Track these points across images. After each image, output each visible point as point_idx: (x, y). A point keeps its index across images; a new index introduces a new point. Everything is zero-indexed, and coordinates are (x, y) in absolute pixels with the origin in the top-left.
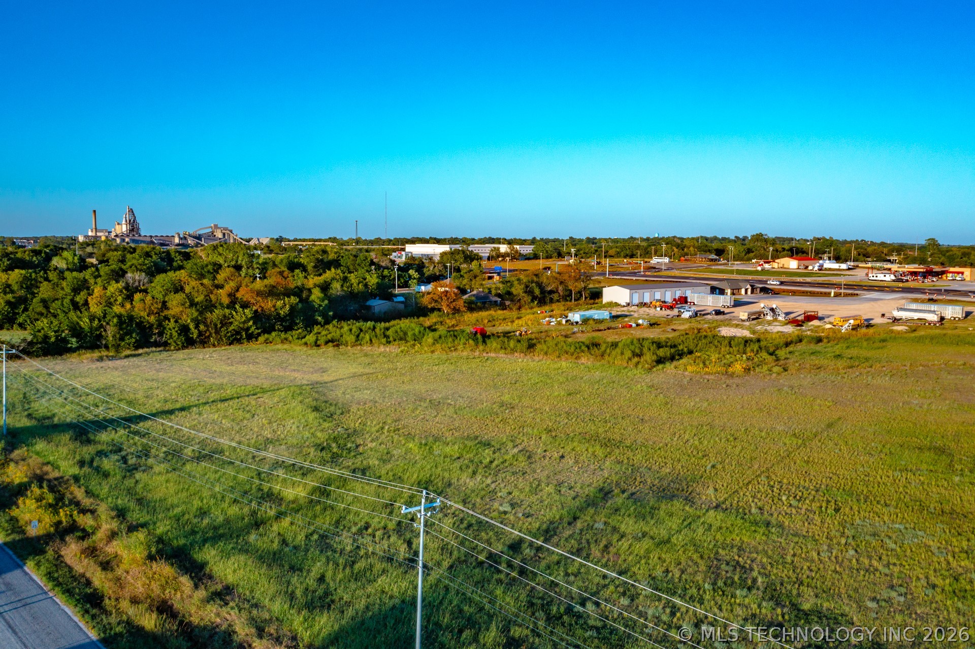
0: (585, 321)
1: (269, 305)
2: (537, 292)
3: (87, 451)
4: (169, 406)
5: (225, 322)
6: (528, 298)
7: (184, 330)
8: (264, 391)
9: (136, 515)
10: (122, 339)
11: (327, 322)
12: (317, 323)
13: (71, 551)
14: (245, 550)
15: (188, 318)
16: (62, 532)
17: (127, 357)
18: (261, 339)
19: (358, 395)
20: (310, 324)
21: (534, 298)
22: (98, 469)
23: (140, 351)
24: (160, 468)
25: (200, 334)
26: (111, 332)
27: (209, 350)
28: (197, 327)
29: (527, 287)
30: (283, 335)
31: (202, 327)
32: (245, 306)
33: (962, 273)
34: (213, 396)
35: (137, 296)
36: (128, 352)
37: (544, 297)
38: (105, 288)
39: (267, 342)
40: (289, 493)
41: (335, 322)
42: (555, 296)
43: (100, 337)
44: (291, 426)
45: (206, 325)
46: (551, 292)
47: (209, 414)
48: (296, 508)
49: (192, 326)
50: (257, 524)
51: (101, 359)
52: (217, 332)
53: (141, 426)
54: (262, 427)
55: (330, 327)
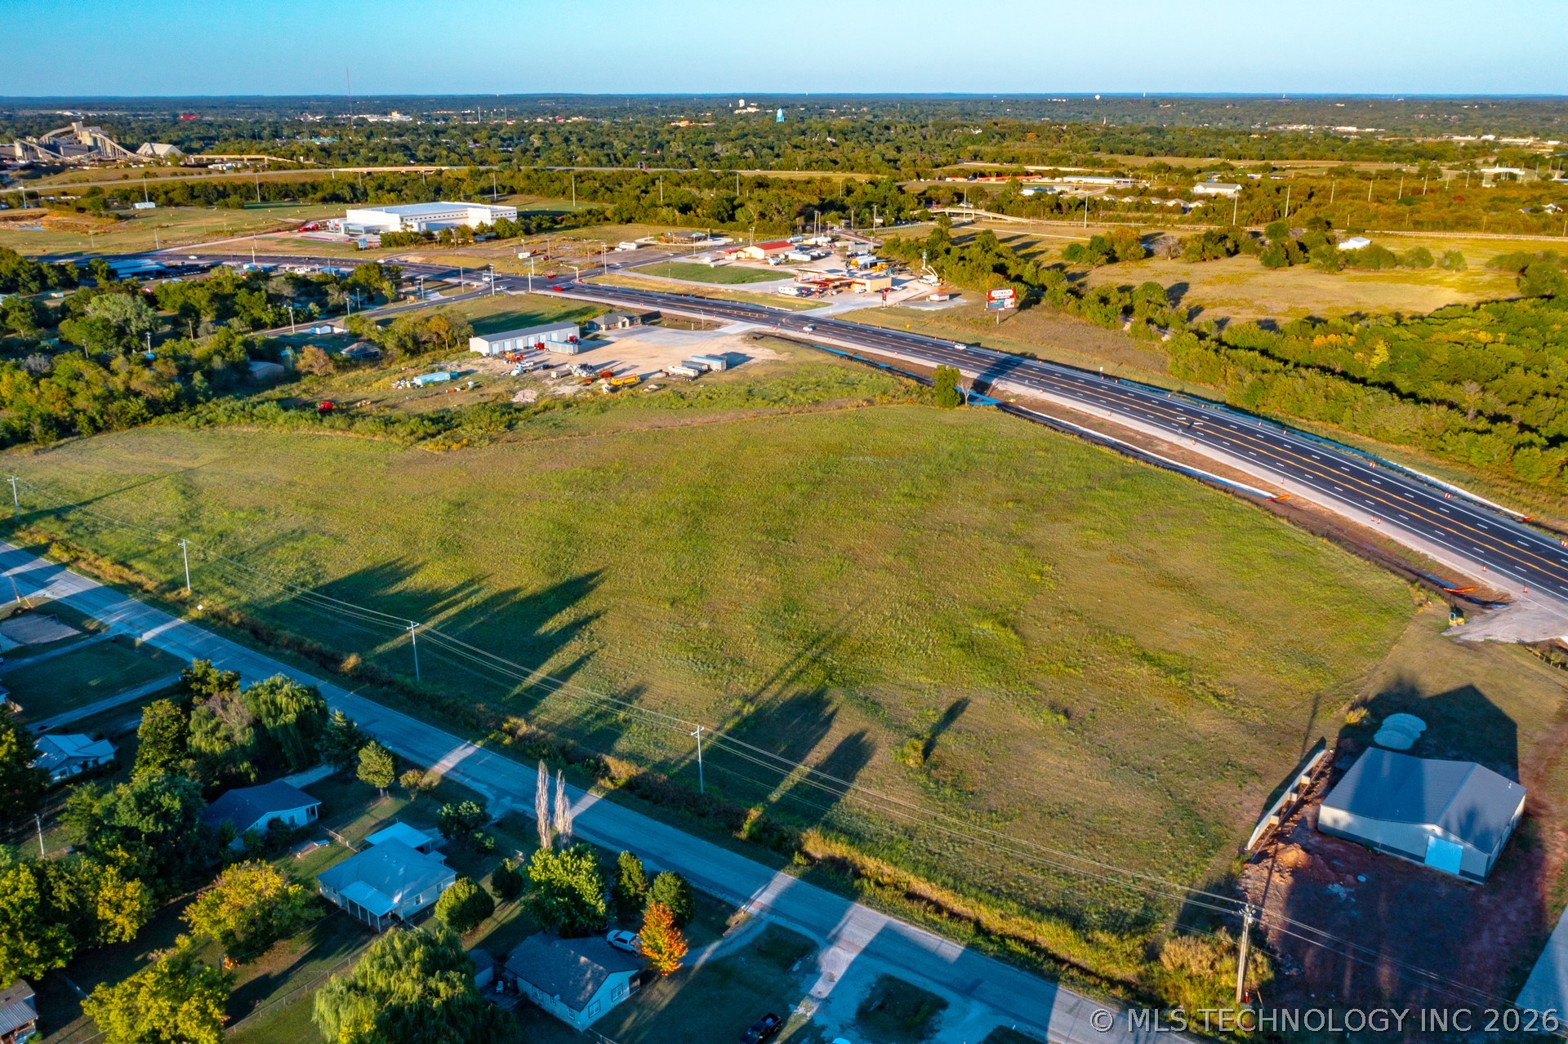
0: (426, 384)
1: (156, 392)
2: (410, 345)
3: (67, 526)
4: (99, 494)
5: (123, 411)
6: (400, 352)
7: (92, 420)
8: (155, 479)
9: (102, 552)
10: (46, 433)
11: (208, 400)
12: (200, 402)
13: (83, 565)
14: (146, 560)
15: (93, 409)
16: (77, 559)
17: (54, 448)
18: (154, 421)
19: (211, 480)
20: (193, 403)
21: (407, 350)
22: (77, 534)
23: (62, 442)
24: (104, 532)
25: (105, 422)
26: (37, 429)
27: (113, 435)
28: (102, 417)
29: (400, 340)
30: (172, 417)
31: (105, 417)
32: (137, 395)
33: (864, 284)
34: (124, 484)
35: (43, 382)
36: (53, 444)
37: (418, 348)
38: (12, 376)
39: (159, 424)
40: (163, 540)
41: (214, 399)
42: (430, 346)
43: (28, 433)
44: (169, 504)
45: (108, 415)
46: (425, 342)
47: (124, 499)
48: (165, 546)
49: (97, 417)
50: (150, 551)
51: (36, 452)
52: (118, 420)
53: (88, 508)
54: (153, 506)
55: (210, 405)
